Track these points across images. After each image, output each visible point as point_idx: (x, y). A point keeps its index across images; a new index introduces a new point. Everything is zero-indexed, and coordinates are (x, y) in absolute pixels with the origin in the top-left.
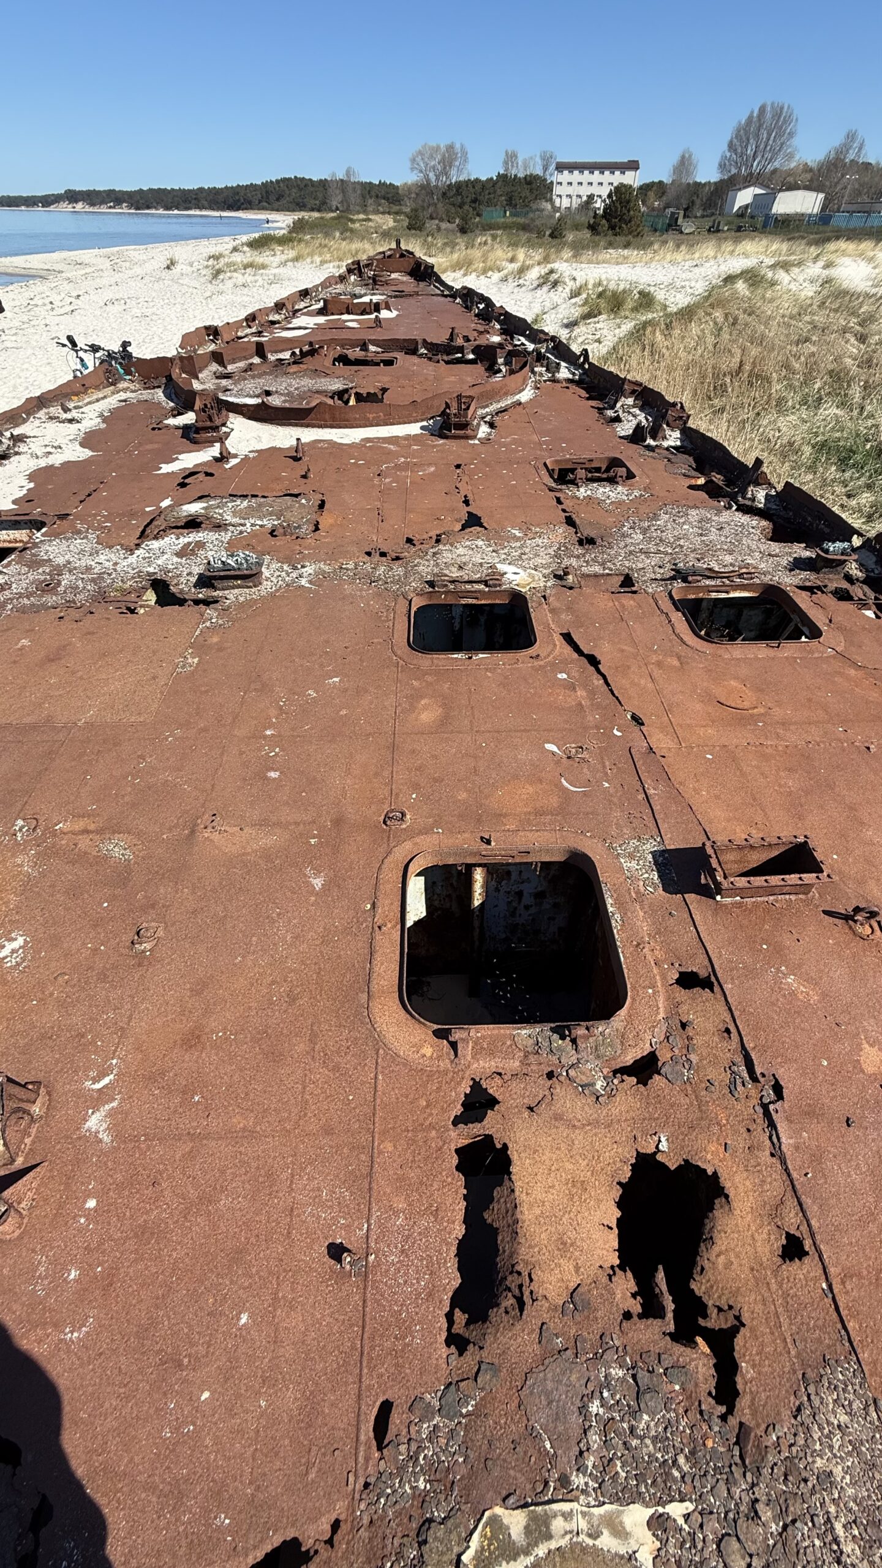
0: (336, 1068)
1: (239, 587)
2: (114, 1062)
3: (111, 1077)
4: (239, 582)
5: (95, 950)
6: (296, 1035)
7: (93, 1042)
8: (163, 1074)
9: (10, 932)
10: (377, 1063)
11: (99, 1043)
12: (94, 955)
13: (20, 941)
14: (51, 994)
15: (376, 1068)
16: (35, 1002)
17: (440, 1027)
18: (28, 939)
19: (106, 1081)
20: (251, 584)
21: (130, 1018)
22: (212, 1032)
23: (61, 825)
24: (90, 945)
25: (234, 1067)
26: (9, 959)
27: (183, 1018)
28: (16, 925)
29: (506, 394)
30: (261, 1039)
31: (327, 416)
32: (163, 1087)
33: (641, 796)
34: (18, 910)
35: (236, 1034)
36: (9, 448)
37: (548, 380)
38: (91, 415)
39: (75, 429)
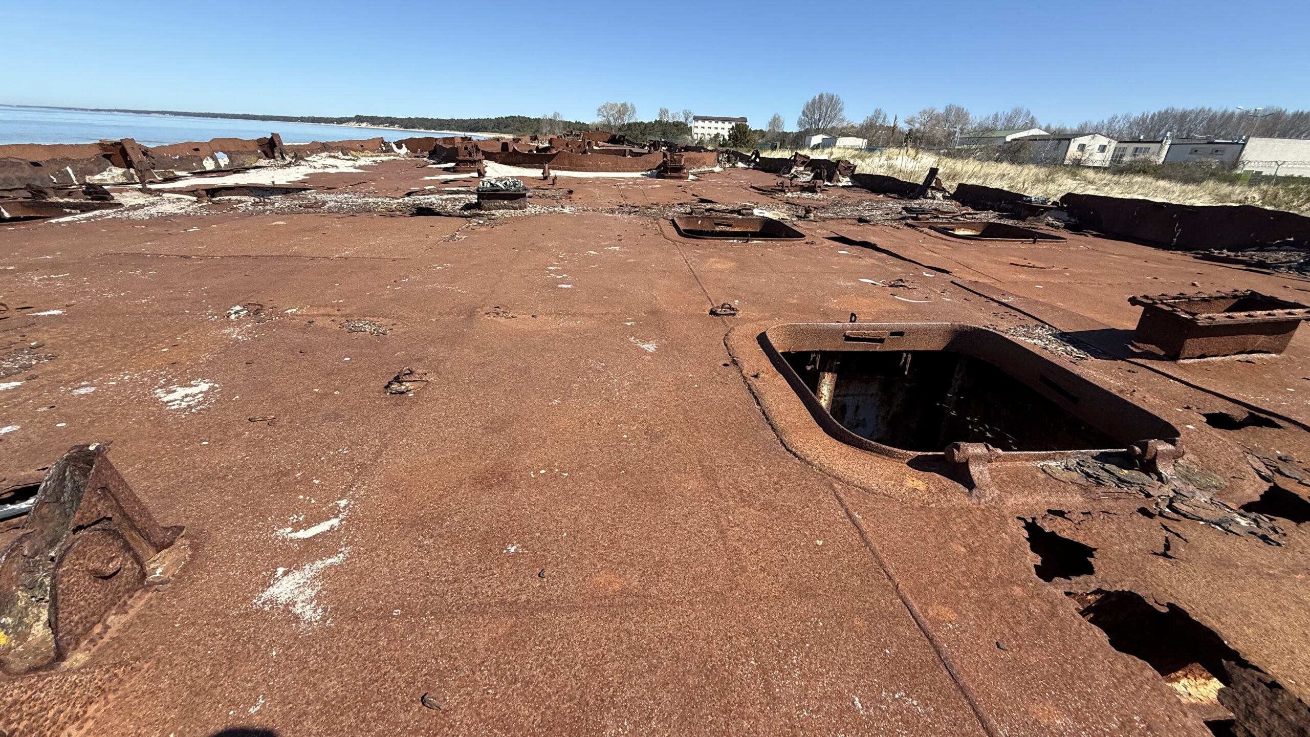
0: (768, 506)
1: (505, 207)
2: (343, 503)
3: (335, 522)
4: (506, 202)
5: (323, 396)
6: (679, 471)
7: (307, 480)
8: (440, 519)
9: (190, 380)
10: (840, 500)
11: (317, 482)
12: (320, 398)
13: (204, 387)
14: (238, 435)
15: (842, 505)
16: (206, 443)
17: (919, 453)
18: (217, 385)
19: (324, 527)
20: (517, 205)
21: (378, 454)
22: (527, 469)
23: (294, 310)
24: (317, 390)
25: (578, 508)
26: (179, 402)
27: (473, 456)
28: (204, 376)
29: (704, 164)
30: (618, 476)
31: (566, 162)
32: (441, 536)
33: (996, 304)
34: (209, 364)
35: (570, 471)
36: (290, 163)
37: (730, 167)
38: (366, 160)
39: (351, 163)
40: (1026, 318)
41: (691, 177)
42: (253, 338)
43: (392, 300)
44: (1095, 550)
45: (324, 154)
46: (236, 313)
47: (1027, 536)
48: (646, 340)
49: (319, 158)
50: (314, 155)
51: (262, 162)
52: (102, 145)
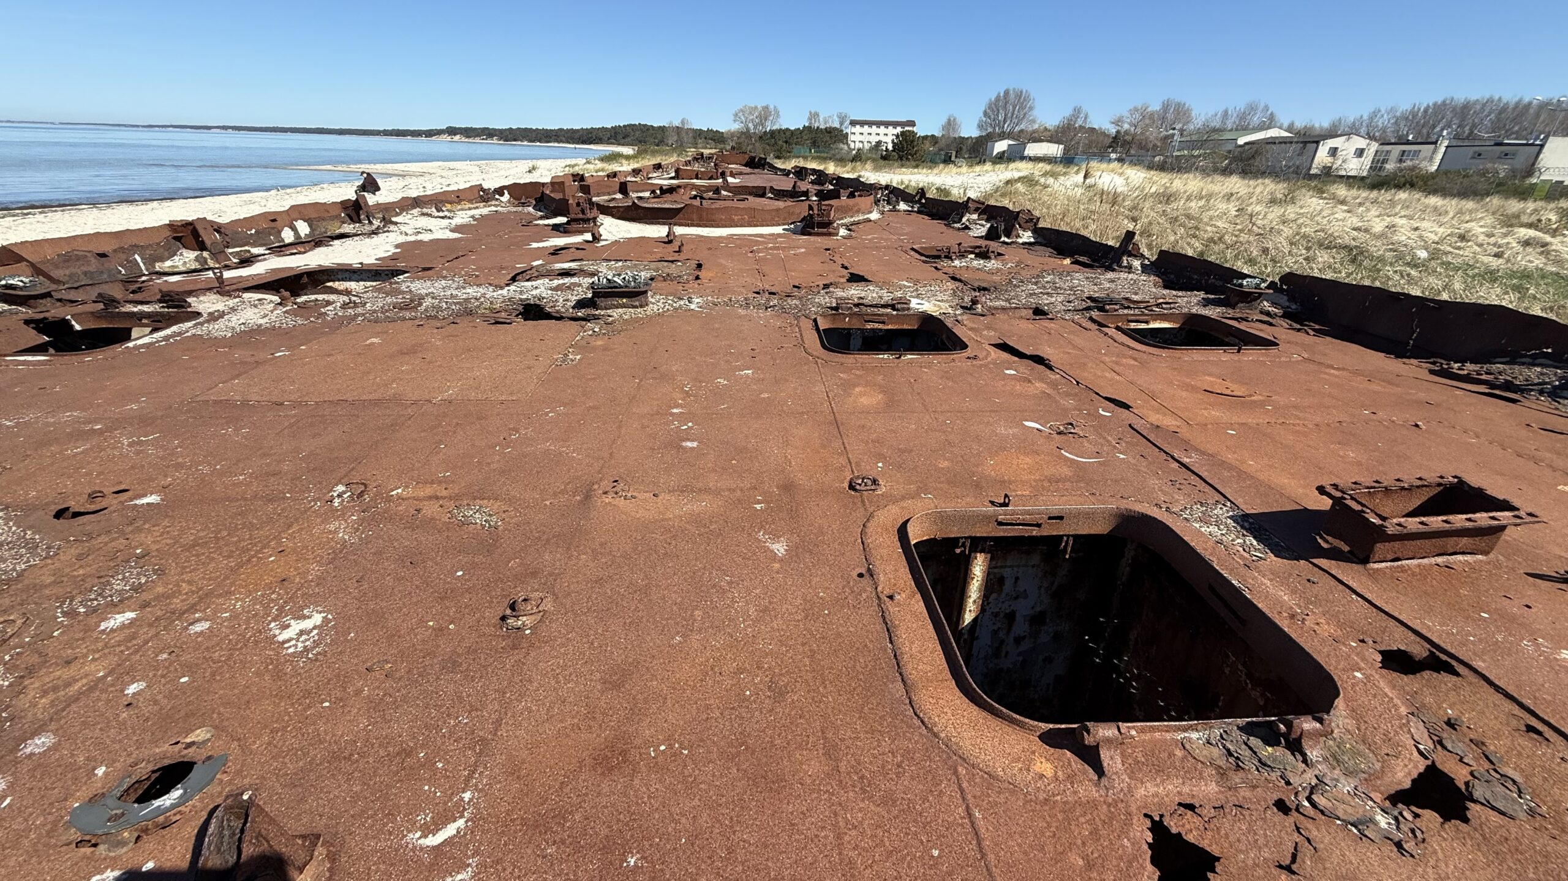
0: (889, 800)
1: (624, 306)
2: (467, 796)
3: (461, 823)
4: (624, 300)
5: (440, 630)
6: (800, 747)
7: (430, 763)
8: (561, 816)
9: (302, 608)
10: (962, 791)
11: (440, 765)
12: (436, 636)
13: (317, 619)
14: (359, 692)
15: (964, 799)
16: (327, 704)
17: (1051, 726)
18: (330, 616)
19: (450, 831)
20: (637, 303)
21: (498, 723)
22: (647, 744)
23: (400, 491)
24: (431, 623)
25: (696, 802)
26: (293, 642)
27: (592, 723)
28: (313, 600)
29: (858, 211)
30: (738, 754)
31: (695, 217)
32: (563, 842)
33: (1175, 465)
34: (320, 581)
35: (690, 748)
36: (378, 228)
37: (890, 211)
38: (463, 216)
39: (446, 222)
40: (1208, 489)
41: (843, 232)
42: (361, 539)
43: (502, 472)
44: (1218, 859)
45: (416, 211)
46: (339, 496)
47: (1150, 840)
48: (776, 537)
49: (410, 216)
50: (404, 214)
51: (348, 228)
52: (172, 226)
